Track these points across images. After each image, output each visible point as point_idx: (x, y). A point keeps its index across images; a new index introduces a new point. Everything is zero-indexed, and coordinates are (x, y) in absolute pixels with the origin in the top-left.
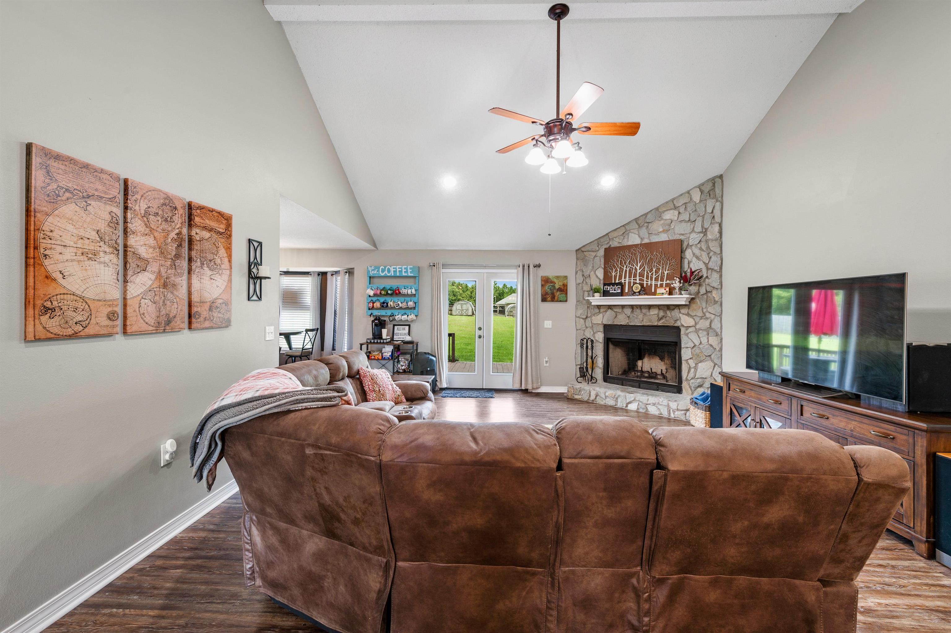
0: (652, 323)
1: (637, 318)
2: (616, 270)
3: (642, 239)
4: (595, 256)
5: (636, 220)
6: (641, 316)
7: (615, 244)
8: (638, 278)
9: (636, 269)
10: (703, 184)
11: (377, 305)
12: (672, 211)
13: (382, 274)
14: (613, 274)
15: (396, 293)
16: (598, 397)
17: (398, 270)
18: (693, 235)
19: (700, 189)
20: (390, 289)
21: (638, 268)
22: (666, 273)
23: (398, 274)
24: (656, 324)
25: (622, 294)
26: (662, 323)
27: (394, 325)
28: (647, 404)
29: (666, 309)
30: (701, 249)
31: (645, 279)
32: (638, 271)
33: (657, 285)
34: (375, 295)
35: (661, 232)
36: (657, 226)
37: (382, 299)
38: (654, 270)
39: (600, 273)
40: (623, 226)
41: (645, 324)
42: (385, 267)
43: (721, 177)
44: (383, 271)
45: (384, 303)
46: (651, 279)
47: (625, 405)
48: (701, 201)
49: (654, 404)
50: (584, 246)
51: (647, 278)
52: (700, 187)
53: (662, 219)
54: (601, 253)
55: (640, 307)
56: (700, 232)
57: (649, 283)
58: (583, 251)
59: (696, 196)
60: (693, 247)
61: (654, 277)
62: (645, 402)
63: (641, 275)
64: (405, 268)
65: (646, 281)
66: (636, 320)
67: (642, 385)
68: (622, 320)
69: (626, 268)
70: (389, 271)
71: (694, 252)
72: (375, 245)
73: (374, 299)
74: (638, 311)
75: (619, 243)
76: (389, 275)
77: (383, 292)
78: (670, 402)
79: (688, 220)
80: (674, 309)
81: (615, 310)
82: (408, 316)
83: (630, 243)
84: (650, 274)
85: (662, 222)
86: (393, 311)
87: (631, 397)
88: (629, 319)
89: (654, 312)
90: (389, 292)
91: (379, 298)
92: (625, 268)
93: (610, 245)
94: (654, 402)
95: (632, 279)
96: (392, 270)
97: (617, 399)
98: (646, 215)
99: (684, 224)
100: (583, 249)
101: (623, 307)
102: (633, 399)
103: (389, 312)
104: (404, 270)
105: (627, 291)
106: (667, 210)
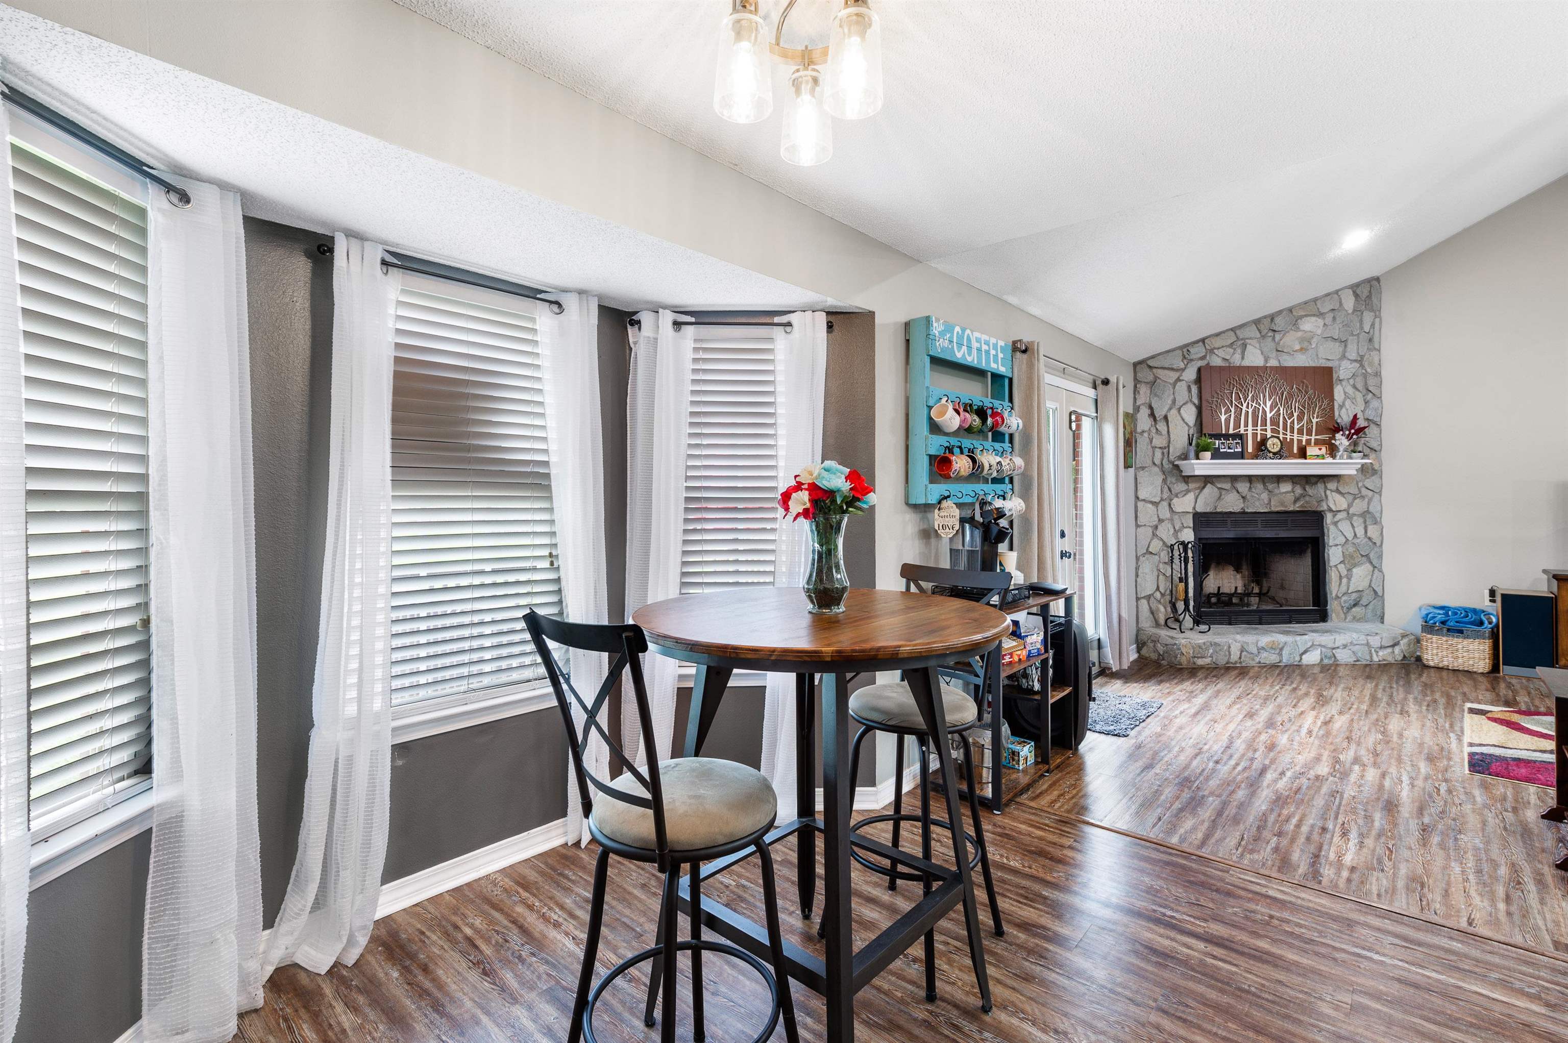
0: (1286, 507)
1: (1259, 499)
2: (1228, 411)
3: (1266, 361)
4: (1178, 380)
5: (1257, 322)
6: (1265, 496)
7: (1216, 361)
8: (1269, 427)
9: (1264, 412)
10: (1358, 285)
12: (1313, 319)
14: (1223, 418)
16: (1244, 653)
18: (1345, 364)
19: (1354, 292)
21: (1268, 410)
22: (1314, 421)
24: (1291, 509)
25: (1241, 455)
26: (1301, 506)
28: (1334, 649)
29: (1303, 482)
30: (1354, 387)
31: (1281, 429)
32: (1269, 415)
33: (1301, 441)
35: (1296, 351)
36: (1291, 340)
38: (1295, 415)
39: (1190, 413)
40: (1232, 329)
41: (1274, 509)
43: (1377, 279)
46: (1292, 431)
47: (1297, 658)
48: (1354, 311)
49: (1345, 646)
50: (1153, 357)
51: (1285, 428)
52: (1355, 288)
53: (1298, 329)
54: (1190, 374)
55: (1263, 479)
56: (1355, 361)
57: (1288, 437)
58: (1150, 367)
59: (1349, 303)
60: (1344, 383)
61: (1296, 427)
62: (1331, 645)
63: (1275, 422)
65: (1284, 434)
66: (1257, 503)
68: (1231, 503)
69: (1248, 407)
71: (1347, 390)
74: (1260, 486)
75: (1224, 359)
78: (1369, 638)
79: (1337, 337)
80: (1316, 483)
81: (1219, 486)
83: (1247, 363)
84: (1289, 421)
85: (1300, 334)
87: (1303, 641)
88: (1244, 502)
89: (1286, 487)
92: (1244, 408)
93: (1208, 364)
94: (1345, 642)
95: (1259, 428)
97: (1281, 649)
98: (1272, 317)
99: (1330, 344)
100: (1150, 363)
101: (1234, 479)
102: (1310, 644)
105: (1250, 450)
106: (1306, 316)
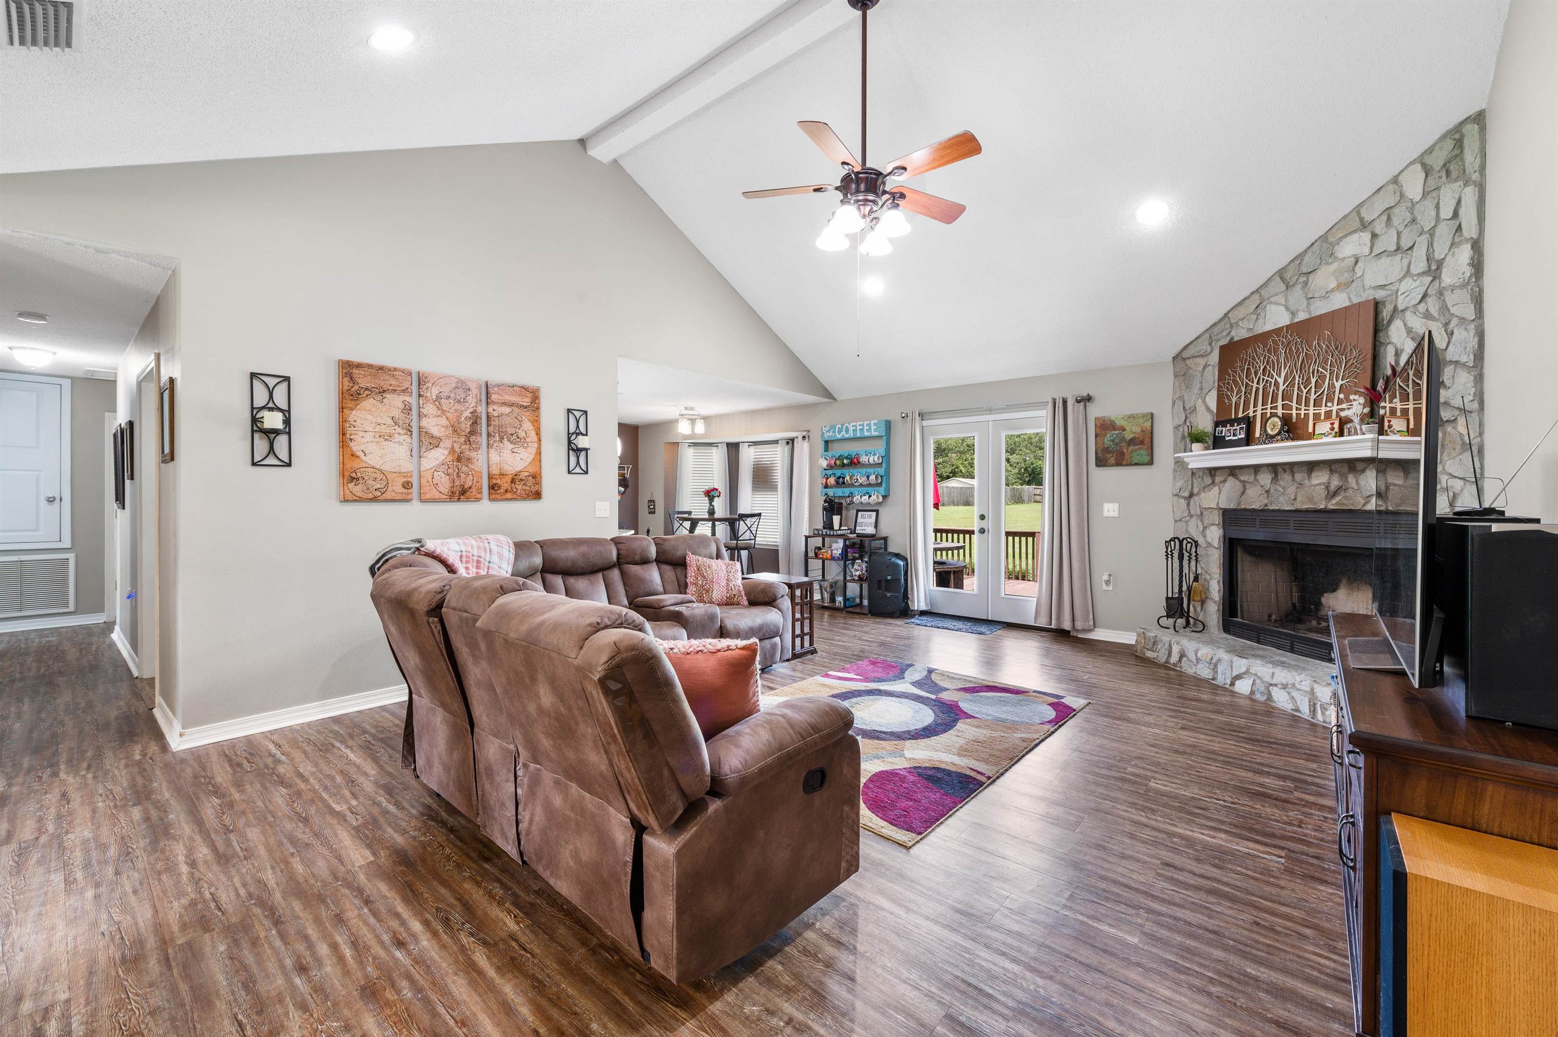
0: (1315, 504)
1: (1283, 494)
2: (1239, 391)
3: (1293, 314)
4: (1206, 366)
5: (1281, 273)
6: (1292, 490)
7: (1240, 334)
8: (1280, 403)
9: (1276, 384)
10: (1430, 151)
11: (832, 481)
12: (1356, 236)
13: (839, 436)
14: (1234, 400)
15: (854, 462)
16: (1184, 659)
17: (858, 428)
18: (1407, 284)
19: (1424, 165)
20: (847, 458)
21: (1281, 381)
22: (1338, 385)
23: (858, 435)
24: (1322, 507)
25: (1248, 440)
26: (1338, 503)
27: (858, 511)
28: (1271, 685)
29: (1345, 469)
30: (1427, 315)
31: (1294, 405)
32: (1282, 388)
33: (1319, 414)
34: (830, 467)
35: (1332, 290)
36: (1325, 279)
37: (838, 473)
38: (1313, 381)
39: (1212, 400)
40: (1257, 291)
41: (1299, 506)
42: (842, 425)
43: (1479, 118)
44: (840, 431)
45: (839, 478)
46: (1307, 404)
47: (1228, 682)
48: (1425, 195)
49: (1284, 687)
50: (1186, 347)
51: (1299, 402)
52: (1422, 161)
53: (1336, 258)
54: (1215, 358)
55: (1291, 467)
56: (1423, 273)
57: (1303, 412)
58: (1184, 359)
59: (1414, 186)
60: (1408, 314)
61: (1313, 397)
62: (1267, 679)
63: (1287, 396)
64: (868, 425)
65: (1297, 409)
66: (1281, 499)
67: (1297, 646)
68: (1254, 499)
69: (1258, 383)
70: (847, 431)
71: (1410, 324)
72: (828, 394)
73: (829, 472)
74: (1287, 477)
75: (1250, 330)
76: (847, 436)
77: (838, 462)
79: (1393, 247)
80: (1363, 471)
81: (1242, 478)
82: (870, 496)
83: (1269, 327)
84: (1305, 391)
85: (1334, 266)
86: (852, 490)
87: (1241, 665)
88: (1268, 497)
89: (1320, 478)
90: (845, 461)
91: (835, 471)
92: (1255, 385)
93: (1232, 339)
95: (1269, 406)
96: (851, 428)
97: (1216, 665)
98: (1301, 256)
99: (1385, 261)
100: (1185, 355)
101: (1256, 468)
102: (1243, 670)
103: (847, 491)
104: (866, 428)
105: (1257, 434)
106: (1345, 236)
